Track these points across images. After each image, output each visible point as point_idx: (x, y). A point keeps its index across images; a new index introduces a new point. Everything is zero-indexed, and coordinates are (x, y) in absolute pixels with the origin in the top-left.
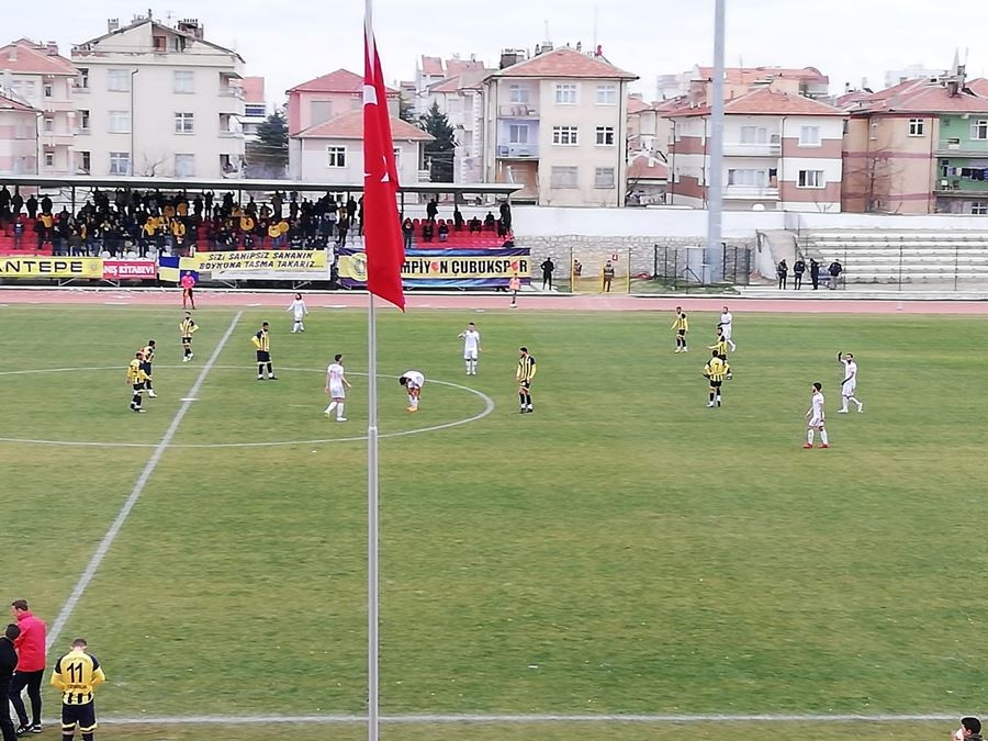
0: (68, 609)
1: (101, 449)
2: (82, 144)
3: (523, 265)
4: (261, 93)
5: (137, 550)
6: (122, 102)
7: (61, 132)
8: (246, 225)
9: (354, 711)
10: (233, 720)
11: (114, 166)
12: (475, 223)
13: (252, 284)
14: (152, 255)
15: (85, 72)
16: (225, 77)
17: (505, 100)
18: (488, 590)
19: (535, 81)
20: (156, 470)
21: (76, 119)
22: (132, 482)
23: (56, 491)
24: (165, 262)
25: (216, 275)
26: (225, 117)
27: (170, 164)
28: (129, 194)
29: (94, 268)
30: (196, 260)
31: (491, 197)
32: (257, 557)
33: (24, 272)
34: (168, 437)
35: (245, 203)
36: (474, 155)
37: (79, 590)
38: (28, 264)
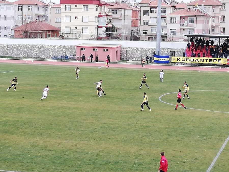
0: (215, 159)
1: (226, 114)
2: (222, 26)
7: (217, 22)
15: (224, 4)
23: (212, 125)
29: (225, 61)
33: (205, 62)
37: (219, 154)
38: (206, 60)
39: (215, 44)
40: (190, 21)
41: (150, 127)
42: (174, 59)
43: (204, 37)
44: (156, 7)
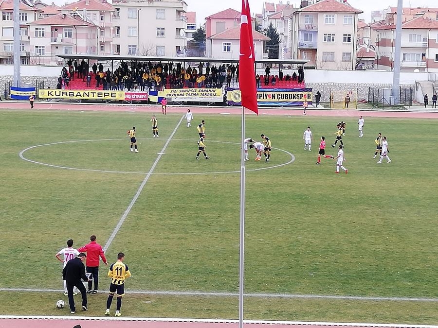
1: (123, 174)
2: (116, 42)
3: (309, 96)
4: (194, 19)
5: (138, 218)
6: (134, 23)
7: (107, 36)
8: (187, 77)
9: (231, 291)
10: (179, 293)
11: (130, 51)
12: (288, 77)
13: (189, 103)
14: (146, 90)
15: (118, 9)
16: (179, 12)
17: (302, 22)
18: (292, 240)
19: (316, 13)
20: (147, 184)
21: (114, 30)
22: (136, 189)
23: (103, 192)
24: (151, 93)
25: (173, 99)
26: (178, 30)
27: (154, 50)
28: (136, 63)
29: (121, 96)
30: (165, 93)
31: (295, 66)
32: (190, 223)
33: (91, 97)
34: (152, 169)
35: (187, 67)
36: (288, 47)
37: (113, 235)
38: (93, 94)
39: (105, 70)
40: (66, 34)
41: (5, 199)
42: (43, 93)
43: (88, 58)
44: (11, 11)
